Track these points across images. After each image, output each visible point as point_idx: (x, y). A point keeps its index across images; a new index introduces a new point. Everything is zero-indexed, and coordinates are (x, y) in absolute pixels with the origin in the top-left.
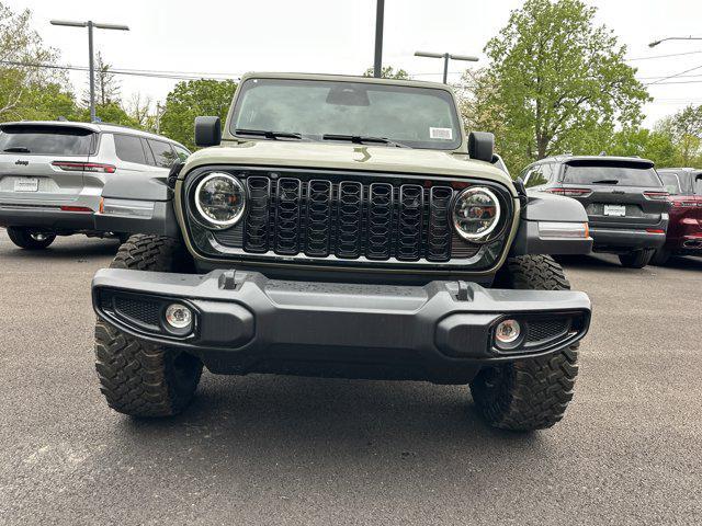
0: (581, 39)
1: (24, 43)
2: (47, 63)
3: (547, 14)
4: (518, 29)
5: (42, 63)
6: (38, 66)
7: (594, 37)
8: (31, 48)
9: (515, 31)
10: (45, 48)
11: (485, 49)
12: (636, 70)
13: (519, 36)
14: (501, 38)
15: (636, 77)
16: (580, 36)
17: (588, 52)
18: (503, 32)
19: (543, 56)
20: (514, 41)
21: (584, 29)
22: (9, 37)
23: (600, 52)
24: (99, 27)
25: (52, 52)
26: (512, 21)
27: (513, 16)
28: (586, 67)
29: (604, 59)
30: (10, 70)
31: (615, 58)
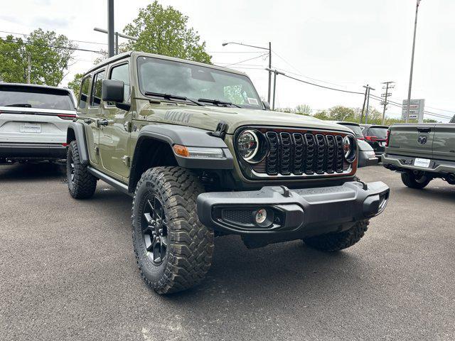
0: (181, 34)
3: (161, 15)
4: (145, 21)
7: (187, 34)
9: (143, 22)
11: (124, 31)
12: (211, 57)
13: (146, 26)
14: (135, 25)
15: (212, 61)
16: (180, 32)
17: (185, 42)
18: (136, 21)
19: (160, 41)
20: (143, 28)
21: (182, 28)
23: (192, 43)
26: (140, 15)
27: (141, 13)
28: (185, 51)
29: (194, 47)
31: (200, 48)
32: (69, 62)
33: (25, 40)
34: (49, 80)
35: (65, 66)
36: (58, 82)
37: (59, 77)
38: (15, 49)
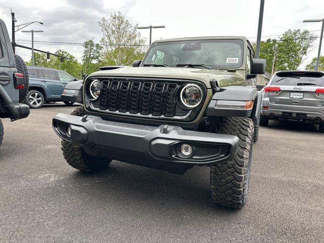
1: (135, 37)
2: (142, 44)
5: (141, 44)
6: (139, 45)
8: (137, 39)
10: (142, 38)
22: (130, 35)
24: (154, 28)
25: (144, 40)
30: (130, 48)
32: (309, 49)
33: (278, 39)
34: (290, 65)
35: (305, 53)
36: (298, 65)
37: (298, 62)
38: (270, 46)
